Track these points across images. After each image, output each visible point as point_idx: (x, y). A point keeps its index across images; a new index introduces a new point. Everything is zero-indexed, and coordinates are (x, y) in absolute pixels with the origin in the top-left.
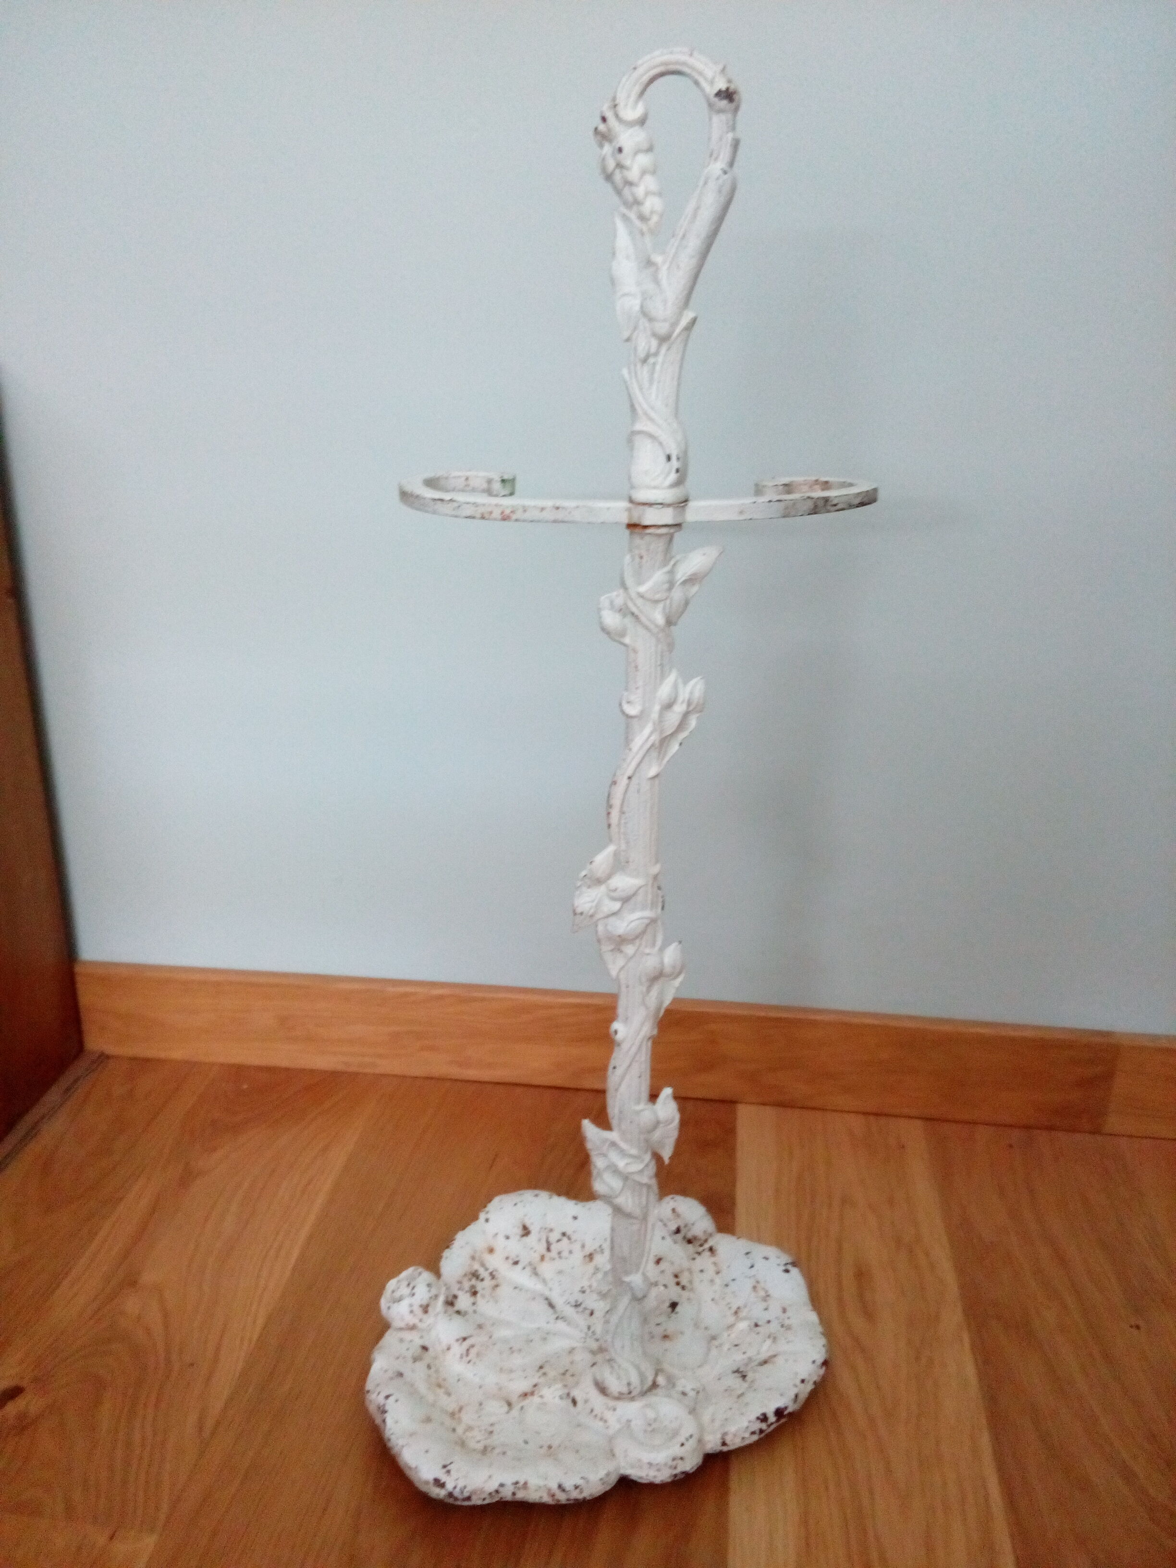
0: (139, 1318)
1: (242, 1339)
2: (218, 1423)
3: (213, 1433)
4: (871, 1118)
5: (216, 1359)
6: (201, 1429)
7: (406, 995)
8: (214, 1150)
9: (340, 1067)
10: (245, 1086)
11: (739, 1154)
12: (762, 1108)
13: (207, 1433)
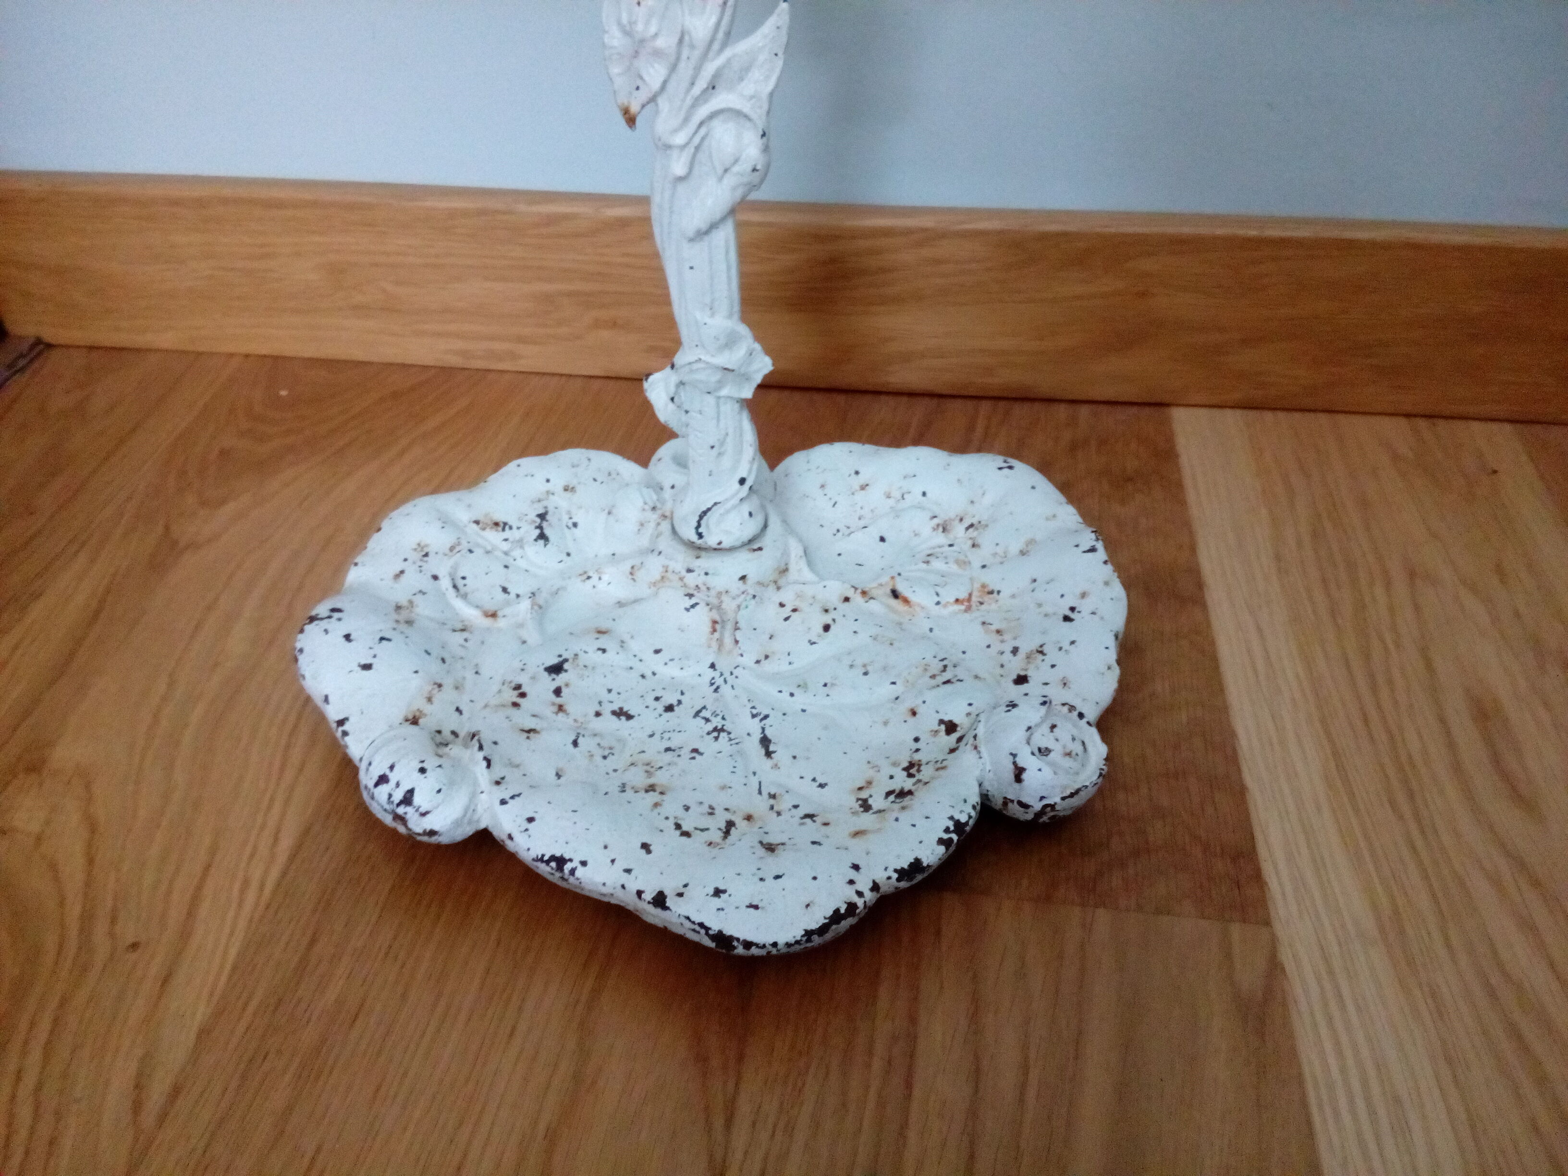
0: (39, 839)
1: (246, 883)
2: (176, 1092)
3: (162, 1118)
4: (1422, 423)
5: (185, 934)
6: (137, 1107)
7: (551, 220)
8: (223, 502)
9: (455, 361)
10: (284, 393)
11: (1191, 497)
12: (1216, 412)
13: (148, 1119)
